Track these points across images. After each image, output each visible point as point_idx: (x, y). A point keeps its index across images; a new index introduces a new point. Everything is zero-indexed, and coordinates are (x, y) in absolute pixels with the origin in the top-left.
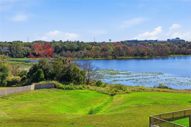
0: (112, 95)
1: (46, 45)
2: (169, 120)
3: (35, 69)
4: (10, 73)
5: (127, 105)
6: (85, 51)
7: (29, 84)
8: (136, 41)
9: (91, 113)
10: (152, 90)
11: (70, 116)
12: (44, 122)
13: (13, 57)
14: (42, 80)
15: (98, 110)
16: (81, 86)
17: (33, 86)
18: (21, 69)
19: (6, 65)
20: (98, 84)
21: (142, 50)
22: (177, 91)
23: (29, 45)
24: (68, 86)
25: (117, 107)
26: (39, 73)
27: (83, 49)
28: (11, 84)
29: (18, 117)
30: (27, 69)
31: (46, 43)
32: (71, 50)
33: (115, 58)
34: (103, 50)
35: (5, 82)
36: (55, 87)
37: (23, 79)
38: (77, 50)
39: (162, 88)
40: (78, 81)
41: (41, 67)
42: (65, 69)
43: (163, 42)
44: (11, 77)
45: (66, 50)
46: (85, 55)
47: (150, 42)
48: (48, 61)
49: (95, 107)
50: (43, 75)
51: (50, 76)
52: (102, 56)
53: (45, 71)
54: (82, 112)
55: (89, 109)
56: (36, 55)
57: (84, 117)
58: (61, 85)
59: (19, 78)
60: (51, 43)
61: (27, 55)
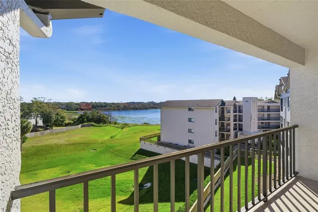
0: (122, 128)
1: (87, 104)
2: (149, 138)
3: (81, 116)
4: (66, 119)
5: (130, 132)
6: (109, 107)
8: (134, 103)
9: (112, 137)
10: (141, 125)
11: (100, 140)
12: (86, 144)
13: (68, 111)
14: (85, 122)
15: (115, 136)
16: (106, 125)
17: (80, 126)
18: (73, 117)
19: (64, 115)
20: (115, 123)
21: (137, 107)
22: (152, 125)
23: (78, 104)
24: (99, 125)
25: (125, 134)
26: (84, 118)
27: (107, 106)
28: (67, 125)
29: (72, 142)
30: (77, 117)
31: (87, 103)
32: (102, 107)
33: (123, 110)
34: (118, 107)
35: (64, 124)
36: (93, 125)
37: (75, 122)
38: (105, 106)
39: (146, 124)
40: (105, 122)
41: (85, 116)
42: (98, 116)
43: (146, 103)
44: (67, 121)
45: (98, 107)
46: (109, 109)
47: (140, 103)
48: (89, 112)
49: (113, 135)
50: (86, 120)
51: (89, 120)
52: (117, 110)
53: (87, 118)
54: (107, 138)
55: (110, 136)
56: (82, 110)
57: (108, 140)
58: (96, 125)
59: (72, 122)
60: (90, 103)
61: (77, 109)
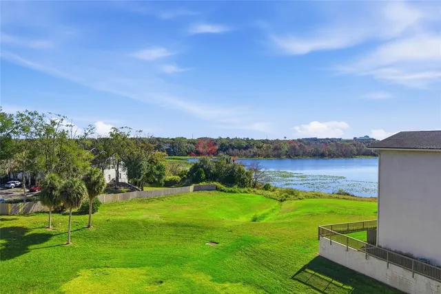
0: (281, 201)
1: (212, 142)
3: (195, 168)
4: (167, 172)
5: (297, 212)
6: (255, 149)
7: (189, 185)
8: (315, 140)
9: (254, 220)
10: (330, 197)
11: (228, 222)
12: (199, 227)
13: (175, 155)
14: (202, 181)
15: (264, 216)
16: (246, 189)
17: (192, 188)
18: (181, 168)
19: (163, 163)
20: (266, 188)
21: (322, 150)
22: (361, 199)
23: (192, 142)
24: (230, 189)
25: (285, 215)
26: (200, 173)
27: (252, 147)
28: (169, 184)
29: (172, 221)
30: (188, 169)
31: (211, 140)
32: (240, 148)
33: (289, 157)
34: (276, 149)
35: (162, 181)
36: (217, 189)
37: (183, 179)
38: (246, 148)
39: (343, 194)
40: (243, 184)
41: (202, 167)
42: (229, 169)
43: (347, 141)
44: (169, 177)
45: (233, 148)
46: (255, 155)
47: (332, 140)
48: (210, 160)
49: (259, 214)
50: (203, 175)
51: (212, 177)
52: (274, 156)
53: (207, 171)
54: (244, 219)
55: (252, 215)
56: (198, 153)
57: (246, 224)
58: (224, 187)
59: (177, 178)
60: (217, 140)
61: (189, 153)
